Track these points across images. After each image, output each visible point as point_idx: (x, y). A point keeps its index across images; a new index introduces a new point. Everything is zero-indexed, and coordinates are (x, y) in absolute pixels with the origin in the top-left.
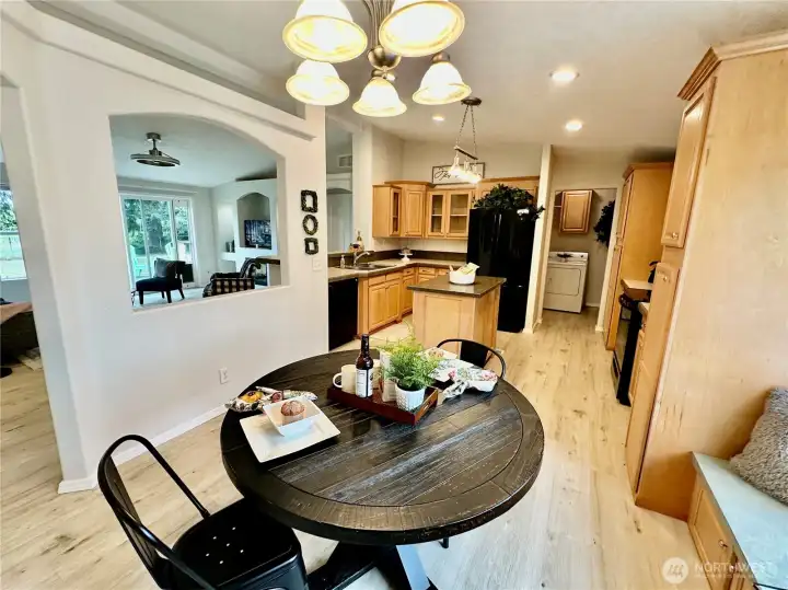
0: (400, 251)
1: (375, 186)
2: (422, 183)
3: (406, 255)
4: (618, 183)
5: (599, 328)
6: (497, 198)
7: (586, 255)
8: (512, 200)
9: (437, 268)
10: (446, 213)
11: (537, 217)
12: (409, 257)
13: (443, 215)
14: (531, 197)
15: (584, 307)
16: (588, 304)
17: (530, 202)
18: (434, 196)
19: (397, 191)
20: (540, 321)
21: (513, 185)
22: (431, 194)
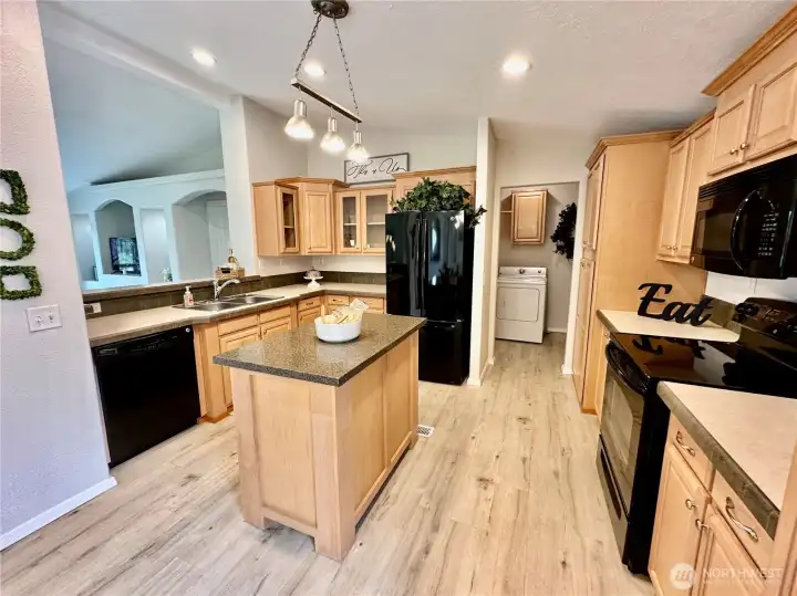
0: (305, 274)
1: (255, 185)
2: (327, 182)
3: (314, 279)
4: (580, 174)
5: (567, 370)
6: (420, 196)
7: (544, 270)
8: (440, 198)
9: (351, 296)
10: (361, 220)
11: (476, 222)
12: (317, 281)
13: (358, 225)
14: (467, 195)
15: (546, 334)
16: (550, 329)
17: (466, 201)
18: (344, 199)
19: (288, 191)
20: (491, 361)
21: (441, 179)
22: (341, 196)
